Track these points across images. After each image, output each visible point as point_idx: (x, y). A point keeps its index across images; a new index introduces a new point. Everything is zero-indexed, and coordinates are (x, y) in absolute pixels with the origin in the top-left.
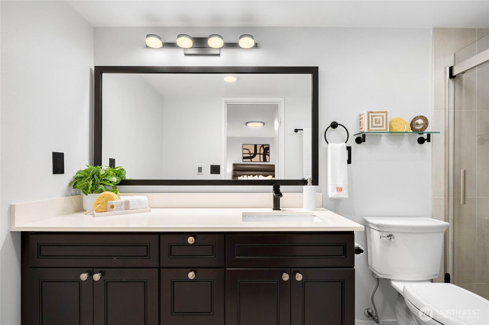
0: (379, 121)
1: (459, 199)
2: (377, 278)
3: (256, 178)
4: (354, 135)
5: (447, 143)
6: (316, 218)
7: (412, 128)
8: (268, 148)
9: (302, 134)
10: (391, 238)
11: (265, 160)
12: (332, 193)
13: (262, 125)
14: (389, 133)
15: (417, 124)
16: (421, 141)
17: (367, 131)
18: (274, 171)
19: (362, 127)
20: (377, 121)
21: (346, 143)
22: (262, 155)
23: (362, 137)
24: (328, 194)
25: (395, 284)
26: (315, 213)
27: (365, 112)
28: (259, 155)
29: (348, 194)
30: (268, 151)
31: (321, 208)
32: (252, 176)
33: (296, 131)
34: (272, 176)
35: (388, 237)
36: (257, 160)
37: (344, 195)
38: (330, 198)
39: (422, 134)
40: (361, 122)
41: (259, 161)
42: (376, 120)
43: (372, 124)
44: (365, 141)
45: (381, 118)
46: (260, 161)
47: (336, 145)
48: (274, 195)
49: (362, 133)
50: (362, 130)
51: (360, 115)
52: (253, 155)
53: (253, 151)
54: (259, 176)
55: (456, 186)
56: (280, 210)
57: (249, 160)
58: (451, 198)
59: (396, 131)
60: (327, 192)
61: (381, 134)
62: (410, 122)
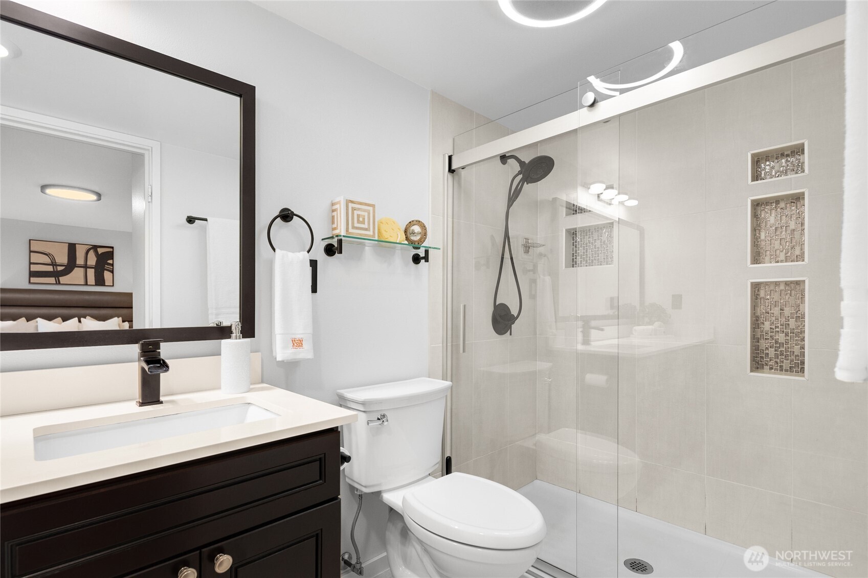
0: (364, 219)
1: (458, 345)
2: (360, 495)
3: (71, 325)
4: (322, 240)
5: (445, 265)
6: (252, 408)
7: (407, 239)
8: (110, 255)
9: (204, 230)
10: (383, 421)
11: (100, 281)
12: (282, 353)
13: (94, 197)
14: (377, 242)
15: (413, 233)
16: (416, 259)
17: (345, 235)
18: (132, 308)
19: (336, 226)
20: (361, 219)
21: (308, 252)
22: (93, 270)
23: (336, 246)
24: (274, 353)
25: (388, 497)
26: (251, 397)
27: (341, 199)
28: (82, 270)
29: (312, 351)
30: (110, 262)
31: (259, 383)
32: (59, 319)
33: (191, 220)
34: (120, 318)
35: (379, 421)
36: (76, 281)
37: (305, 353)
38: (279, 361)
39: (419, 248)
40: (333, 217)
41: (83, 283)
42: (358, 216)
43: (353, 223)
44: (340, 252)
45: (366, 214)
46: (86, 284)
47: (290, 254)
48: (143, 370)
49: (337, 236)
50: (336, 232)
51: (333, 204)
52: (63, 268)
53: (62, 258)
54: (82, 319)
55: (454, 328)
56: (162, 403)
57: (52, 280)
58: (449, 344)
59: (387, 240)
60: (271, 351)
61: (364, 243)
62: (404, 229)
